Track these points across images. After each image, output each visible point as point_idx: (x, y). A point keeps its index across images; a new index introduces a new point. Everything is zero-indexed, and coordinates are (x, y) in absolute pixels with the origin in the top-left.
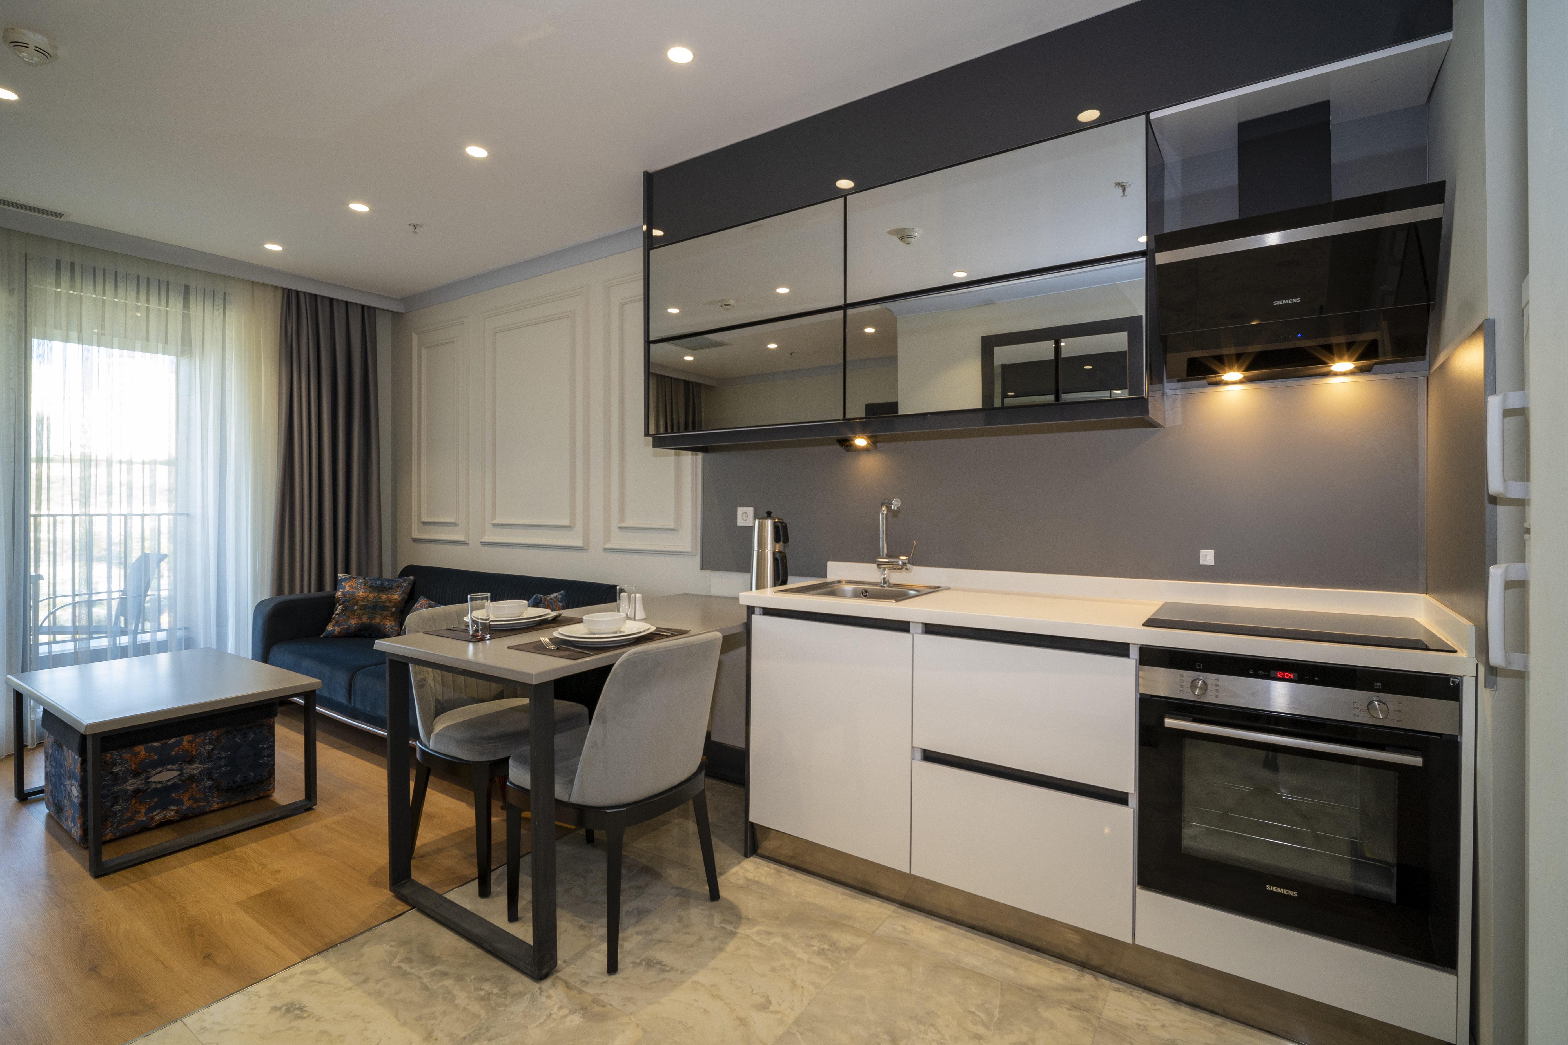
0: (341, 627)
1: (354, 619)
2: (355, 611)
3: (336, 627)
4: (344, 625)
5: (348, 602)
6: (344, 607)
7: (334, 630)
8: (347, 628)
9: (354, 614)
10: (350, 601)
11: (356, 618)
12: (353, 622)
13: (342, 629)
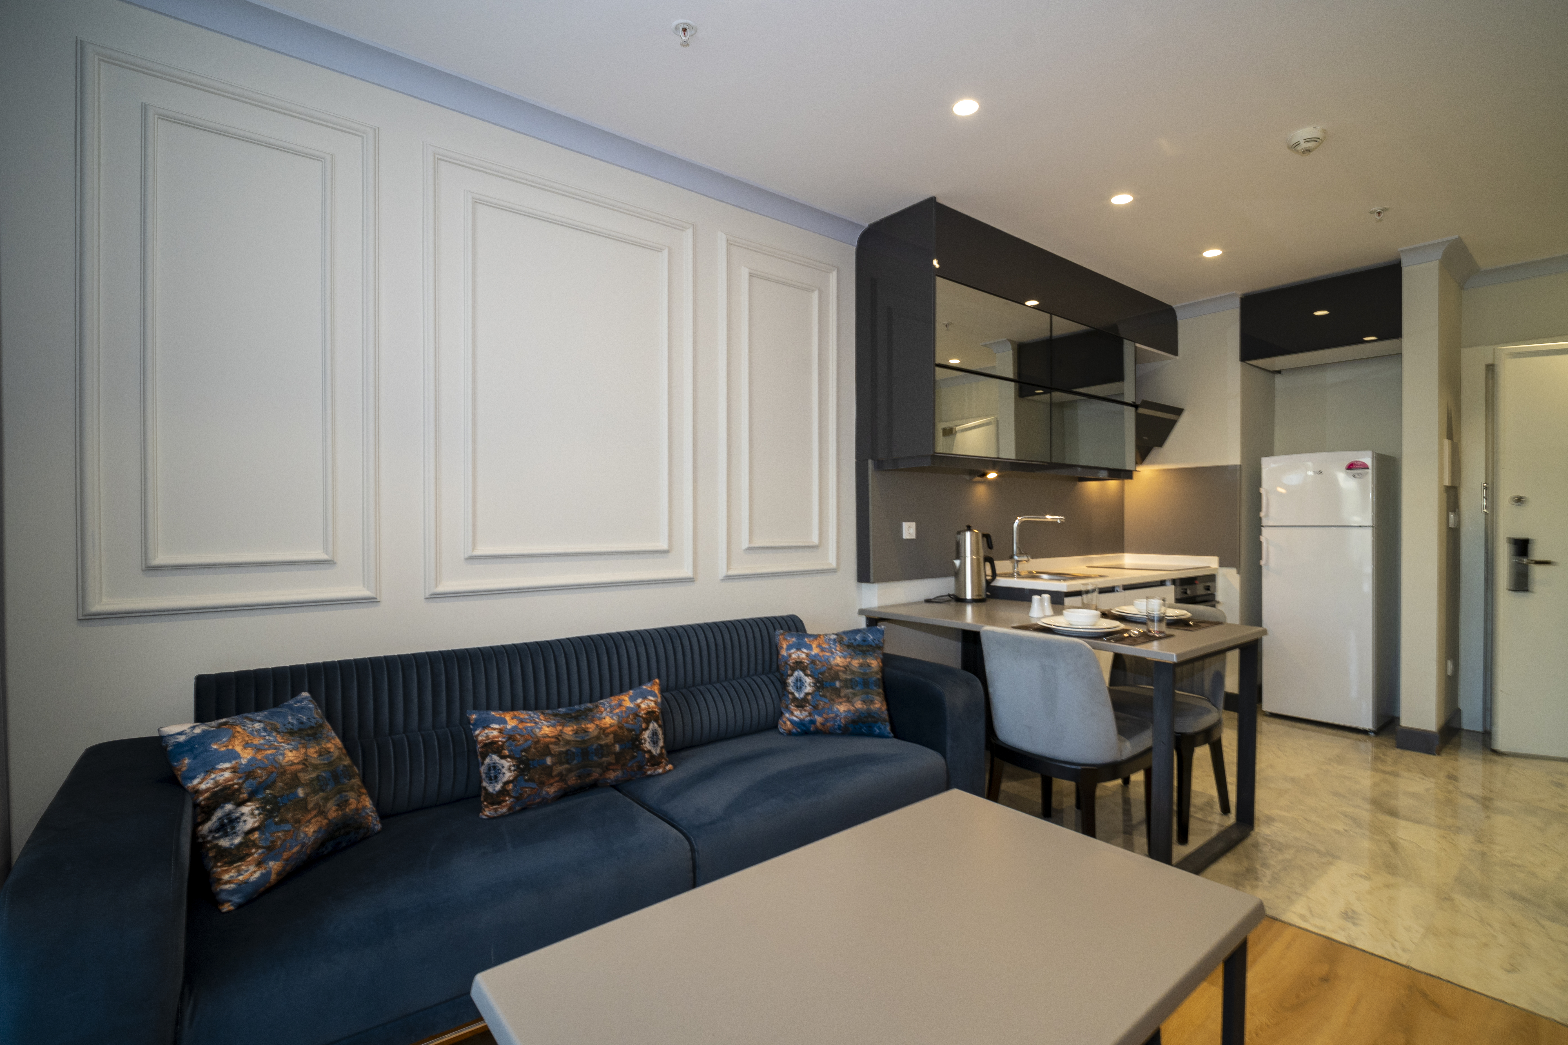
0: (285, 855)
1: (309, 821)
2: (304, 801)
3: (271, 864)
4: (292, 847)
5: (269, 787)
6: (266, 801)
7: (268, 873)
8: (298, 852)
9: (306, 810)
10: (275, 782)
11: (315, 816)
12: (310, 830)
13: (287, 860)
